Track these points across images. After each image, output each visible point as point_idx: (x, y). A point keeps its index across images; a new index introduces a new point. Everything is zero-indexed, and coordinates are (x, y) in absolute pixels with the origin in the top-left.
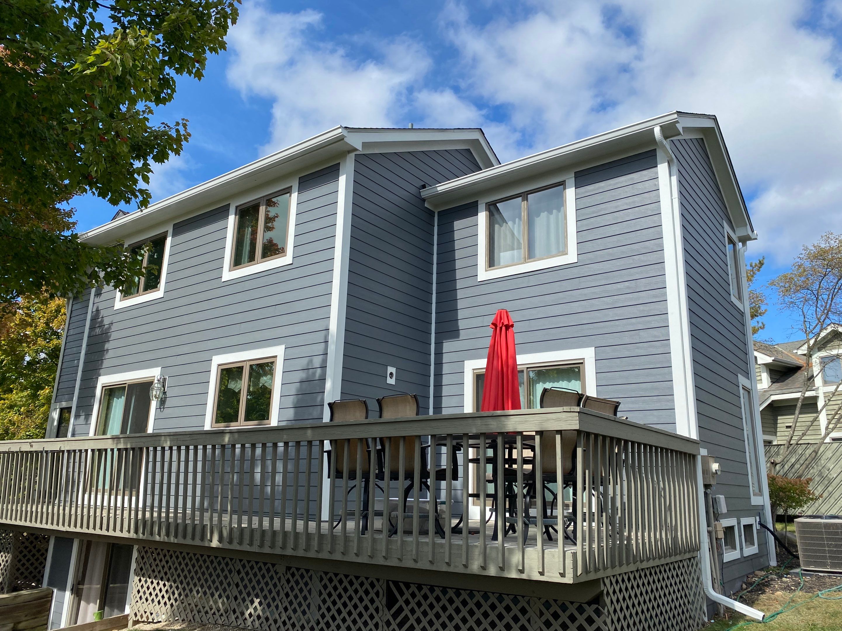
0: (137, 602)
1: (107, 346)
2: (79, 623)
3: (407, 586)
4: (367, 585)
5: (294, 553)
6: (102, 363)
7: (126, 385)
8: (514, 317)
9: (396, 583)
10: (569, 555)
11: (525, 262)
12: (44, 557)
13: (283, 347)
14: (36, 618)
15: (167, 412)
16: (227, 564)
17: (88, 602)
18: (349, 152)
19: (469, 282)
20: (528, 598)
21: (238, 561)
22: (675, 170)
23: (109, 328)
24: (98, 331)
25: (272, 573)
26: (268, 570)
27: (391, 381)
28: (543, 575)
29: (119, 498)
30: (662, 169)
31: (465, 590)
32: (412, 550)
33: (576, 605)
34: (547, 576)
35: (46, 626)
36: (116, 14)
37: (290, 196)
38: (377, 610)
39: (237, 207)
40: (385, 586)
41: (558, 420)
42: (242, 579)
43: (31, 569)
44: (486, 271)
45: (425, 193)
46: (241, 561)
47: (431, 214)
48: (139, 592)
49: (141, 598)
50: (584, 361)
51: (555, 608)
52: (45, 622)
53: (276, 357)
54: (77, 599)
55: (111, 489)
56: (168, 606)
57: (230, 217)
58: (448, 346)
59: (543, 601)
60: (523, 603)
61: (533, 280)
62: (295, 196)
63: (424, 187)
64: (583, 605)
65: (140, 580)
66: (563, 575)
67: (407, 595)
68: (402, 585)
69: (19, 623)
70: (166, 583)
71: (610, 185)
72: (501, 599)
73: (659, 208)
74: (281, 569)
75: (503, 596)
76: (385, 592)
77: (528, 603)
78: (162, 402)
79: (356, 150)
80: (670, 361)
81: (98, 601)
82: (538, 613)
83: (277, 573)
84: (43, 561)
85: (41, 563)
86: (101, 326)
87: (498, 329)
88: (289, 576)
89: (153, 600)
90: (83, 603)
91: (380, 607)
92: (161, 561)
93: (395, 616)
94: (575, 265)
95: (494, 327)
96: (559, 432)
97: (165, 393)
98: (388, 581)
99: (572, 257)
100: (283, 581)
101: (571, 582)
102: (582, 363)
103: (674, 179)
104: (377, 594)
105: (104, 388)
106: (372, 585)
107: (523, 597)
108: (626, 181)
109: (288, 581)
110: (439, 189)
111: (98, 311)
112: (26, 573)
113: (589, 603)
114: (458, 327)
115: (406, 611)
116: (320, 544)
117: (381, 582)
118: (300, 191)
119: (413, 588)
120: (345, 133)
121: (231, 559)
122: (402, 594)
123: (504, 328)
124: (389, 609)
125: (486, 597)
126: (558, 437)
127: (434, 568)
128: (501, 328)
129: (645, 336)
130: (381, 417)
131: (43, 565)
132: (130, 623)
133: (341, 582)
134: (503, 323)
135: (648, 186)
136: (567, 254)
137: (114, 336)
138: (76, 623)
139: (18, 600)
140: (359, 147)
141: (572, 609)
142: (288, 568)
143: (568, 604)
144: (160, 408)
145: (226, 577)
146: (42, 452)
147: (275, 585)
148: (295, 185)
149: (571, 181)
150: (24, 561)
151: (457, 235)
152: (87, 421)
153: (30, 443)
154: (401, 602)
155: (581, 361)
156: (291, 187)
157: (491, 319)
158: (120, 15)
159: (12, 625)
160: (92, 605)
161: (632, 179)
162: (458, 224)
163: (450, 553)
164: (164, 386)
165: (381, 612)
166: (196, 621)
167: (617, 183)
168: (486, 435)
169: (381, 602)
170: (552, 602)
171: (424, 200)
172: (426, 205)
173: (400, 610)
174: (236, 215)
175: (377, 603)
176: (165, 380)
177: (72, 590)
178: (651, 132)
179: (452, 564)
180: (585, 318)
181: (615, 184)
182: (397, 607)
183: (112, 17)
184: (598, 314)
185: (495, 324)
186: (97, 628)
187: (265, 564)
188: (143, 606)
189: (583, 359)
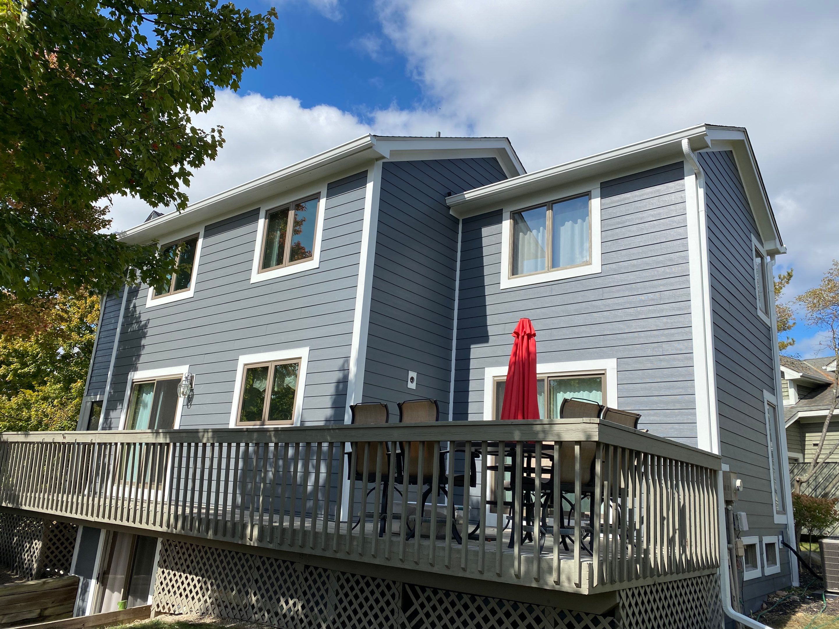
0: (160, 593)
2: (103, 612)
3: (423, 589)
4: (383, 587)
5: (313, 552)
7: (155, 382)
8: (536, 326)
9: (412, 587)
10: (585, 565)
11: (549, 271)
12: (72, 546)
13: (307, 349)
14: (62, 605)
15: (194, 409)
16: (247, 561)
17: (113, 591)
18: (377, 159)
19: (494, 289)
20: (543, 607)
21: (258, 558)
22: (702, 182)
25: (291, 570)
26: (287, 568)
27: (412, 386)
28: (559, 585)
29: (146, 491)
30: (689, 181)
31: (480, 596)
32: (428, 555)
33: (591, 617)
34: (563, 586)
35: (71, 613)
37: (319, 201)
38: (392, 612)
39: (267, 211)
40: (401, 589)
41: (578, 431)
42: (262, 576)
43: (60, 556)
44: (509, 279)
45: (450, 201)
46: (261, 557)
47: (456, 221)
48: (161, 583)
49: (163, 589)
50: (606, 372)
51: (570, 618)
52: (71, 609)
53: (300, 358)
54: (102, 588)
55: (138, 482)
57: (259, 221)
59: (558, 610)
60: (537, 612)
61: (557, 289)
62: (323, 202)
63: (449, 194)
64: (598, 617)
65: (163, 572)
66: (578, 585)
67: (423, 599)
68: (417, 588)
69: (46, 609)
70: (188, 576)
72: (515, 607)
73: (685, 220)
74: (300, 567)
75: (518, 604)
76: (401, 595)
77: (543, 612)
78: (190, 399)
79: (383, 158)
80: (692, 374)
81: (122, 590)
82: (553, 624)
83: (295, 571)
84: (71, 549)
85: (69, 552)
87: (520, 337)
88: (307, 574)
89: (175, 593)
90: (107, 591)
91: (396, 610)
92: (184, 554)
93: (410, 619)
94: (599, 275)
95: (516, 336)
96: (578, 443)
97: (192, 390)
98: (404, 584)
99: (596, 267)
100: (301, 579)
101: (586, 592)
102: (604, 374)
103: (701, 191)
104: (393, 596)
105: (134, 384)
106: (389, 587)
107: (538, 606)
108: (651, 193)
109: (306, 580)
110: (464, 197)
112: (55, 561)
113: (605, 615)
115: (421, 615)
116: (339, 544)
117: (398, 584)
118: (328, 197)
119: (429, 592)
120: (374, 141)
121: (252, 556)
122: (417, 597)
123: (526, 337)
124: (405, 612)
125: (501, 604)
126: (577, 448)
127: (450, 573)
128: (523, 337)
129: (668, 348)
130: (401, 421)
131: (71, 554)
132: (153, 614)
133: (358, 582)
134: (525, 332)
135: (673, 198)
136: (590, 264)
138: (100, 611)
139: (46, 587)
140: (387, 155)
141: (587, 621)
142: (307, 567)
143: (583, 616)
144: (188, 405)
145: (246, 573)
146: (73, 444)
147: (293, 583)
148: (324, 191)
149: (596, 191)
150: (53, 548)
153: (63, 434)
154: (416, 605)
155: (603, 372)
156: (320, 192)
157: (514, 327)
159: (38, 611)
160: (116, 594)
161: (658, 191)
163: (466, 559)
164: (191, 384)
165: (396, 615)
167: (643, 195)
168: (505, 443)
169: (397, 604)
170: (567, 612)
171: (449, 208)
172: (451, 213)
173: (416, 613)
174: (266, 219)
175: (393, 605)
176: (192, 377)
177: (98, 579)
178: (679, 144)
179: (468, 570)
180: (607, 329)
181: (641, 196)
182: (412, 610)
183: (156, 31)
184: (621, 325)
185: (517, 333)
186: (121, 618)
187: (284, 562)
188: (165, 598)
189: (605, 370)
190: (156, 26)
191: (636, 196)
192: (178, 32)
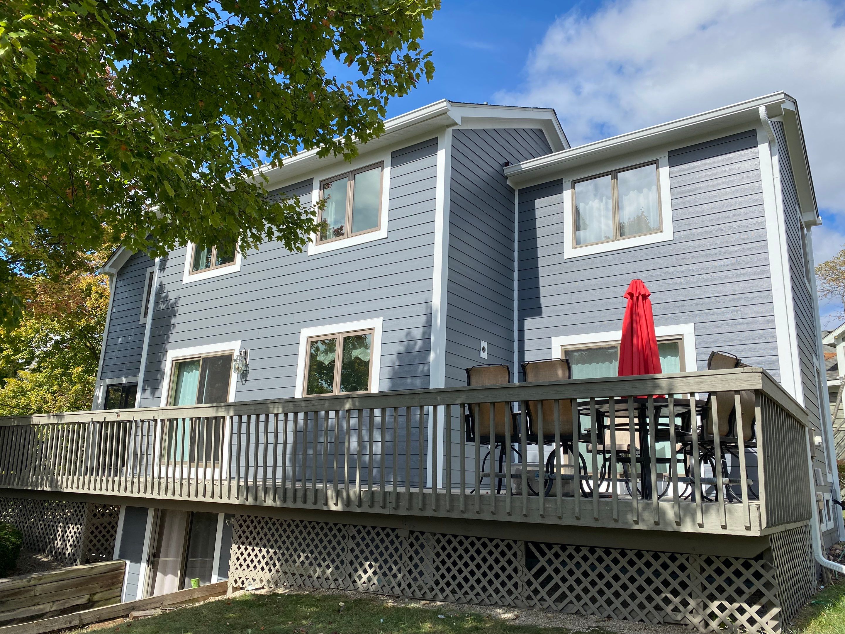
0: (237, 569)
1: (173, 321)
2: (155, 595)
3: (550, 546)
4: (503, 547)
6: (168, 337)
7: (201, 359)
9: (536, 545)
11: (616, 239)
12: (114, 529)
13: (381, 320)
14: (110, 589)
15: (249, 385)
16: (340, 530)
17: (165, 574)
18: (448, 126)
19: (555, 259)
20: (687, 555)
21: (352, 527)
22: (776, 149)
23: (176, 302)
24: (162, 306)
25: (392, 537)
26: (388, 535)
27: (484, 355)
28: (726, 529)
29: (193, 470)
30: (763, 149)
31: (615, 549)
33: (741, 561)
34: (730, 530)
35: (119, 598)
37: (382, 170)
38: (515, 570)
39: (321, 182)
40: (523, 547)
41: (739, 380)
42: (358, 545)
43: (103, 541)
44: (573, 248)
45: (507, 171)
46: (355, 526)
47: (512, 191)
48: (238, 559)
49: (241, 565)
50: (683, 337)
51: (718, 564)
52: (119, 594)
53: (373, 329)
54: (152, 570)
55: (191, 460)
56: (273, 571)
57: (313, 191)
59: (704, 557)
60: (681, 560)
61: (632, 256)
62: (387, 171)
63: (507, 164)
64: (749, 561)
65: (239, 548)
66: (748, 528)
67: (550, 555)
68: (543, 546)
69: (95, 594)
70: (270, 550)
72: (656, 557)
73: (761, 187)
74: (403, 533)
75: (659, 554)
76: (524, 553)
77: (687, 559)
78: (244, 375)
79: (456, 124)
80: (775, 336)
81: (179, 572)
82: (699, 570)
83: (397, 537)
84: (114, 533)
85: (112, 536)
86: (166, 299)
88: (412, 539)
89: (255, 567)
90: (159, 575)
91: (520, 568)
92: (262, 528)
93: (536, 576)
94: (671, 242)
96: (737, 392)
97: (247, 366)
98: (526, 543)
99: (667, 234)
100: (406, 545)
101: (758, 534)
102: (681, 339)
103: (776, 159)
104: (515, 555)
105: (174, 362)
106: (509, 547)
107: (681, 554)
108: (723, 160)
109: (412, 545)
110: (523, 166)
111: (161, 286)
112: (98, 545)
113: (757, 559)
115: (550, 570)
117: (519, 543)
118: (393, 165)
119: (556, 549)
120: (449, 106)
121: (344, 525)
122: (543, 554)
124: (530, 569)
125: (639, 555)
126: (737, 398)
129: (749, 312)
131: (113, 538)
132: (230, 590)
133: (472, 544)
134: (639, 293)
135: (746, 166)
136: (662, 232)
137: (180, 310)
138: (152, 594)
139: (94, 572)
140: (459, 121)
141: (738, 565)
142: (412, 533)
143: (732, 560)
144: (242, 381)
145: (339, 543)
146: (131, 422)
147: (396, 550)
148: (388, 160)
149: (664, 159)
150: (96, 532)
151: (538, 213)
152: (154, 395)
153: (117, 413)
154: (543, 562)
155: (680, 337)
156: (383, 161)
159: (88, 597)
160: (170, 577)
161: (730, 159)
162: (539, 203)
164: (246, 359)
165: (520, 573)
166: (307, 586)
167: (714, 163)
169: (520, 563)
170: (714, 558)
171: (506, 178)
172: (508, 183)
173: (543, 570)
174: (320, 190)
175: (515, 563)
176: (246, 352)
177: (148, 561)
178: (755, 112)
180: (682, 295)
181: (711, 164)
182: (538, 567)
185: (631, 295)
186: (196, 596)
187: (383, 529)
188: (243, 573)
189: (682, 335)
191: (706, 164)
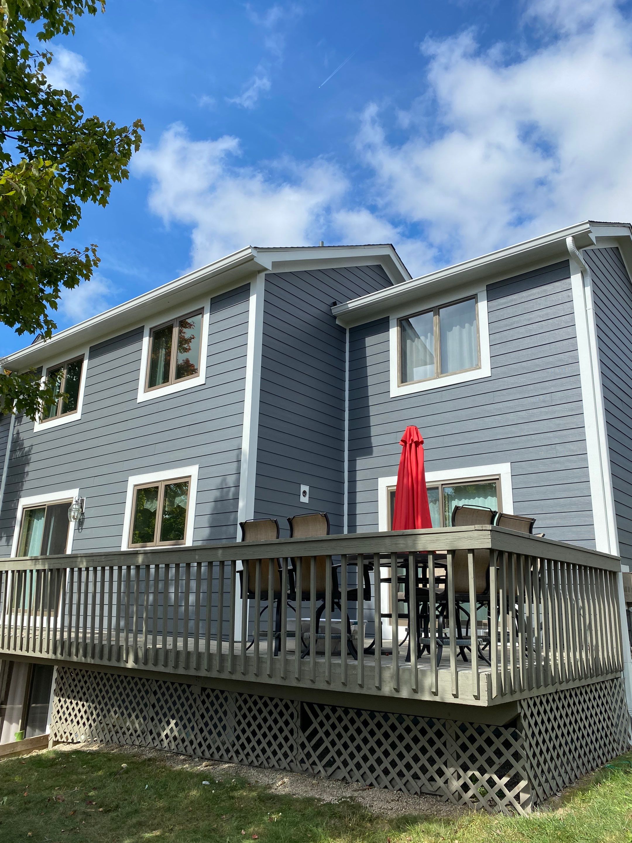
0: (57, 722)
1: (27, 469)
3: (322, 707)
4: (281, 707)
5: (208, 675)
6: (22, 485)
7: (46, 507)
8: (424, 434)
9: (310, 705)
10: (483, 677)
11: (438, 377)
13: (197, 467)
15: (86, 533)
16: (143, 685)
17: (11, 722)
18: (259, 272)
19: (381, 398)
20: (444, 721)
21: (154, 682)
22: (588, 280)
23: (30, 451)
24: (18, 454)
25: (188, 694)
26: (184, 691)
27: (305, 500)
28: (457, 697)
29: (39, 619)
30: (576, 279)
31: (379, 712)
32: (324, 672)
33: (493, 728)
34: (461, 699)
36: (23, 145)
37: (203, 317)
38: (292, 732)
39: (151, 329)
40: (299, 708)
41: (471, 538)
42: (159, 700)
44: (398, 387)
46: (157, 681)
47: (343, 331)
48: (58, 712)
49: (60, 718)
50: (500, 477)
51: (471, 731)
53: (190, 476)
56: (87, 726)
57: (144, 339)
58: (361, 463)
59: (459, 723)
60: (438, 726)
61: (446, 395)
62: (207, 317)
63: (335, 304)
64: (499, 728)
65: (60, 701)
66: (477, 698)
67: (321, 717)
68: (316, 706)
70: (85, 703)
71: (522, 297)
72: (416, 722)
73: (573, 319)
74: (196, 690)
75: (418, 718)
76: (300, 713)
77: (444, 725)
78: (80, 523)
79: (266, 269)
80: (588, 476)
81: (20, 721)
82: (454, 738)
83: (192, 694)
86: (22, 449)
87: (408, 445)
88: (204, 697)
89: (72, 721)
90: (5, 724)
91: (295, 730)
92: (80, 681)
93: (310, 738)
94: (489, 379)
95: (404, 444)
96: (472, 551)
97: (83, 514)
98: (302, 703)
99: (485, 371)
100: (199, 702)
101: (486, 704)
102: (498, 479)
103: (588, 290)
104: (292, 716)
105: (25, 510)
106: (287, 707)
107: (439, 719)
108: (538, 293)
109: (204, 702)
110: (350, 306)
111: (18, 433)
113: (506, 727)
114: (371, 443)
115: (321, 734)
116: (234, 665)
117: (296, 703)
118: (212, 312)
119: (328, 710)
120: (255, 253)
121: (148, 680)
122: (316, 716)
123: (413, 445)
124: (304, 731)
125: (401, 720)
126: (470, 556)
127: (346, 690)
128: (411, 445)
129: (561, 450)
130: (291, 536)
132: (51, 743)
133: (255, 703)
134: (412, 440)
135: (560, 298)
136: (480, 368)
137: (33, 458)
140: (269, 267)
141: (489, 733)
142: (204, 689)
143: (484, 727)
144: (79, 529)
145: (142, 698)
147: (191, 707)
148: (207, 307)
149: (483, 295)
151: (369, 351)
152: (8, 543)
154: (315, 724)
155: (497, 477)
156: (203, 308)
157: (401, 436)
158: (28, 145)
160: (14, 725)
161: (545, 291)
162: (369, 341)
163: (363, 675)
164: (82, 507)
165: (295, 735)
166: (114, 742)
167: (530, 295)
168: (397, 555)
169: (295, 724)
170: (468, 725)
171: (335, 317)
172: (337, 322)
173: (315, 732)
174: (150, 337)
175: (292, 725)
176: (82, 501)
178: (563, 242)
179: (365, 686)
180: (500, 433)
181: (527, 297)
182: (311, 729)
183: (19, 147)
184: (513, 428)
185: (404, 441)
186: (18, 749)
187: (181, 685)
188: (63, 727)
189: (499, 475)
190: (20, 143)
192: (41, 148)
